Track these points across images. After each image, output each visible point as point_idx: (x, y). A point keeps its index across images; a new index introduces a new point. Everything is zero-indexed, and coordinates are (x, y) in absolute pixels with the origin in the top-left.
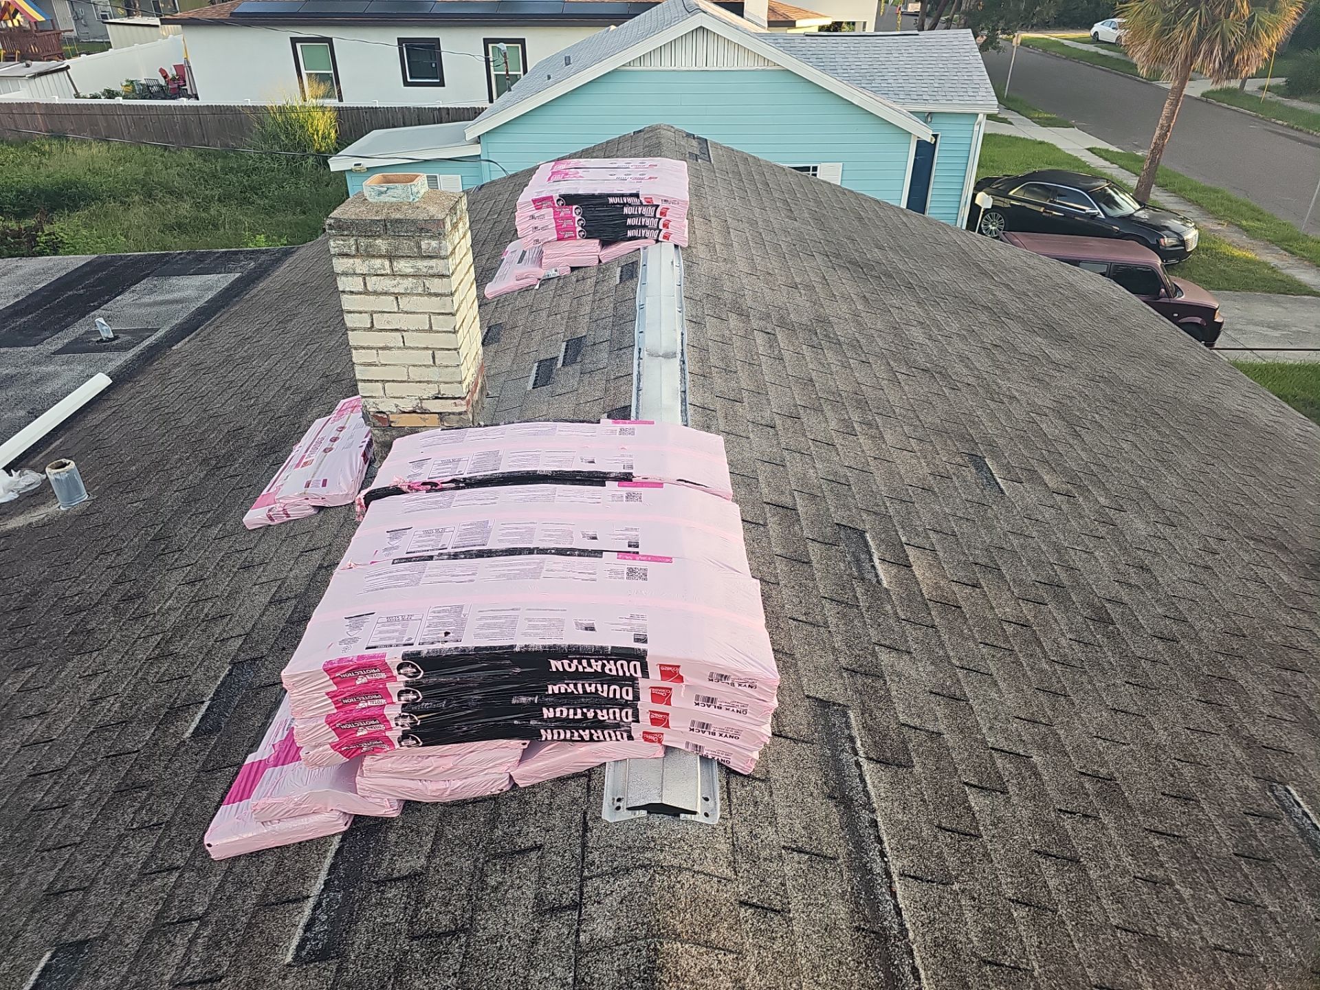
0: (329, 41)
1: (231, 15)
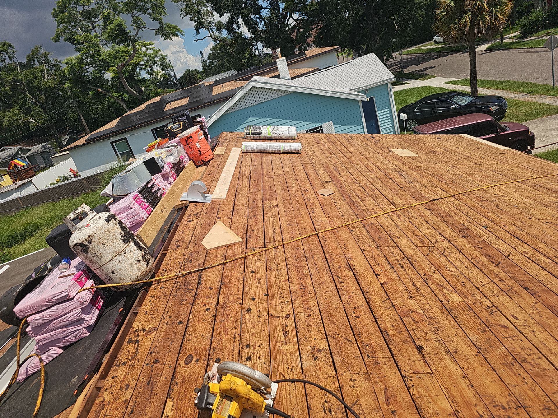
0: (125, 139)
1: (86, 141)
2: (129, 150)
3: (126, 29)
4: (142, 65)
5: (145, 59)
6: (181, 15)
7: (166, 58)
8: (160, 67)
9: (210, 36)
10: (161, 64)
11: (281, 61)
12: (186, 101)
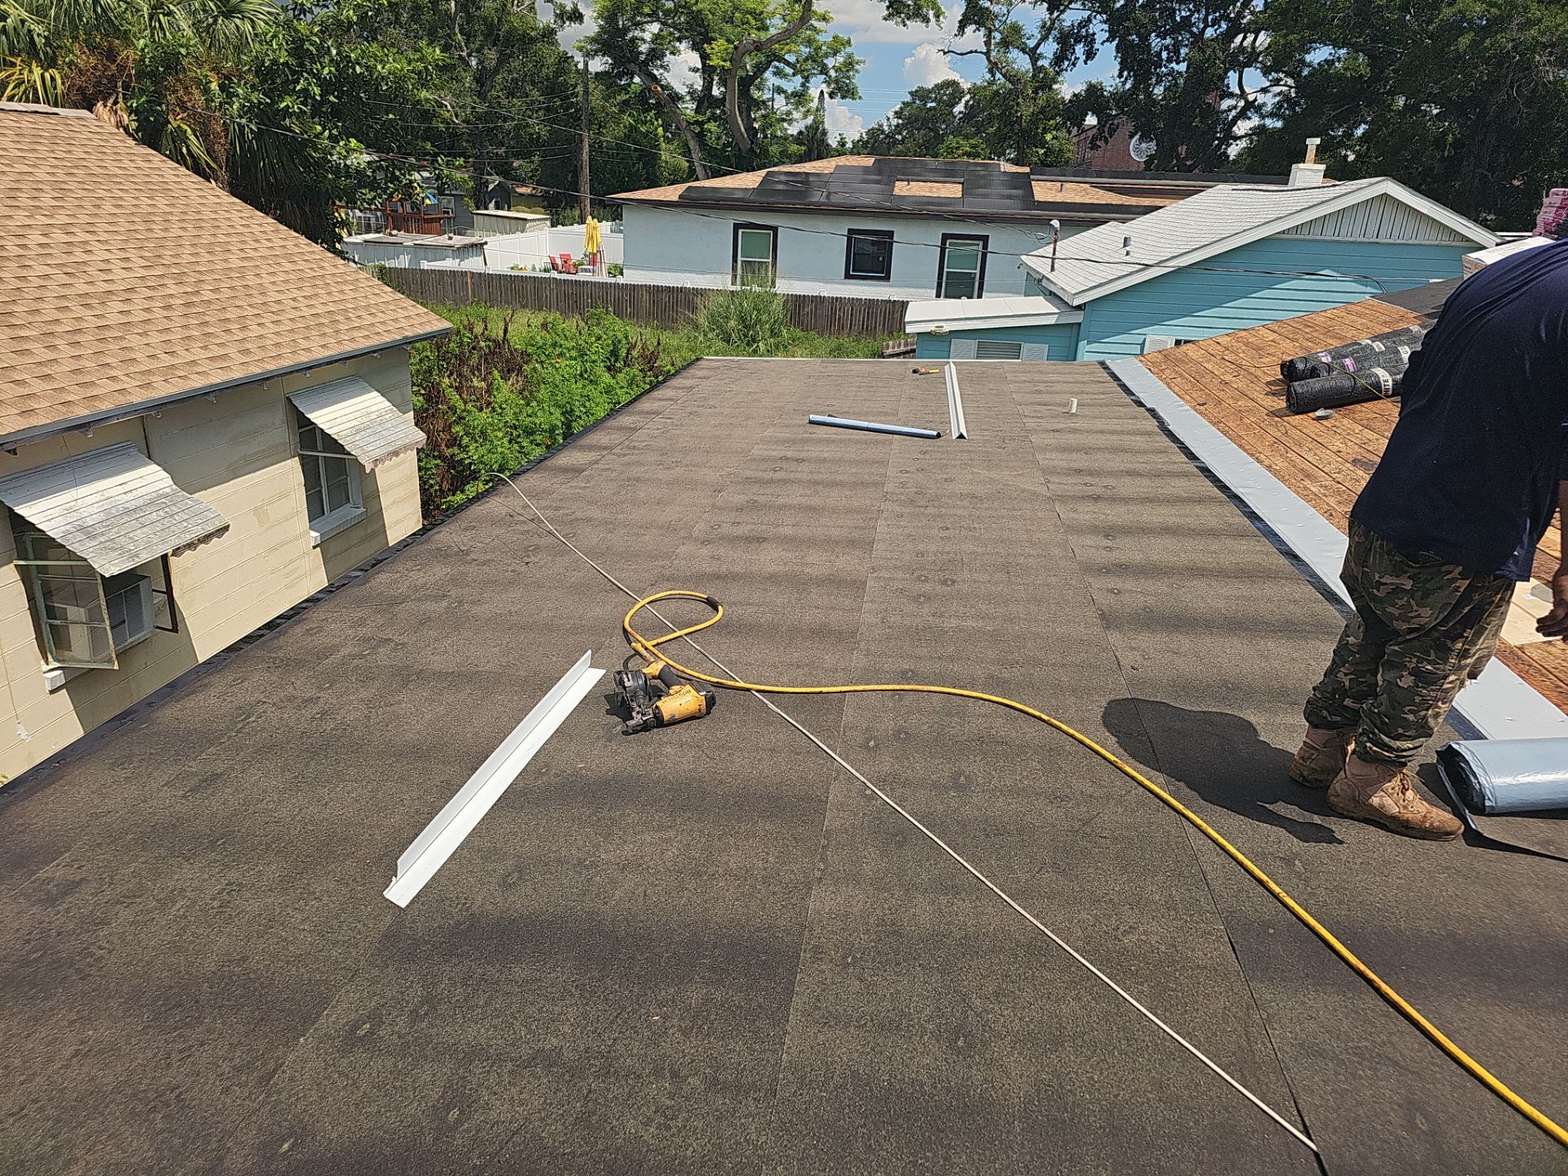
0: (775, 229)
1: (680, 197)
2: (770, 260)
4: (788, 63)
5: (805, 50)
7: (857, 67)
8: (829, 85)
9: (987, 54)
10: (837, 81)
11: (1308, 172)
12: (953, 190)
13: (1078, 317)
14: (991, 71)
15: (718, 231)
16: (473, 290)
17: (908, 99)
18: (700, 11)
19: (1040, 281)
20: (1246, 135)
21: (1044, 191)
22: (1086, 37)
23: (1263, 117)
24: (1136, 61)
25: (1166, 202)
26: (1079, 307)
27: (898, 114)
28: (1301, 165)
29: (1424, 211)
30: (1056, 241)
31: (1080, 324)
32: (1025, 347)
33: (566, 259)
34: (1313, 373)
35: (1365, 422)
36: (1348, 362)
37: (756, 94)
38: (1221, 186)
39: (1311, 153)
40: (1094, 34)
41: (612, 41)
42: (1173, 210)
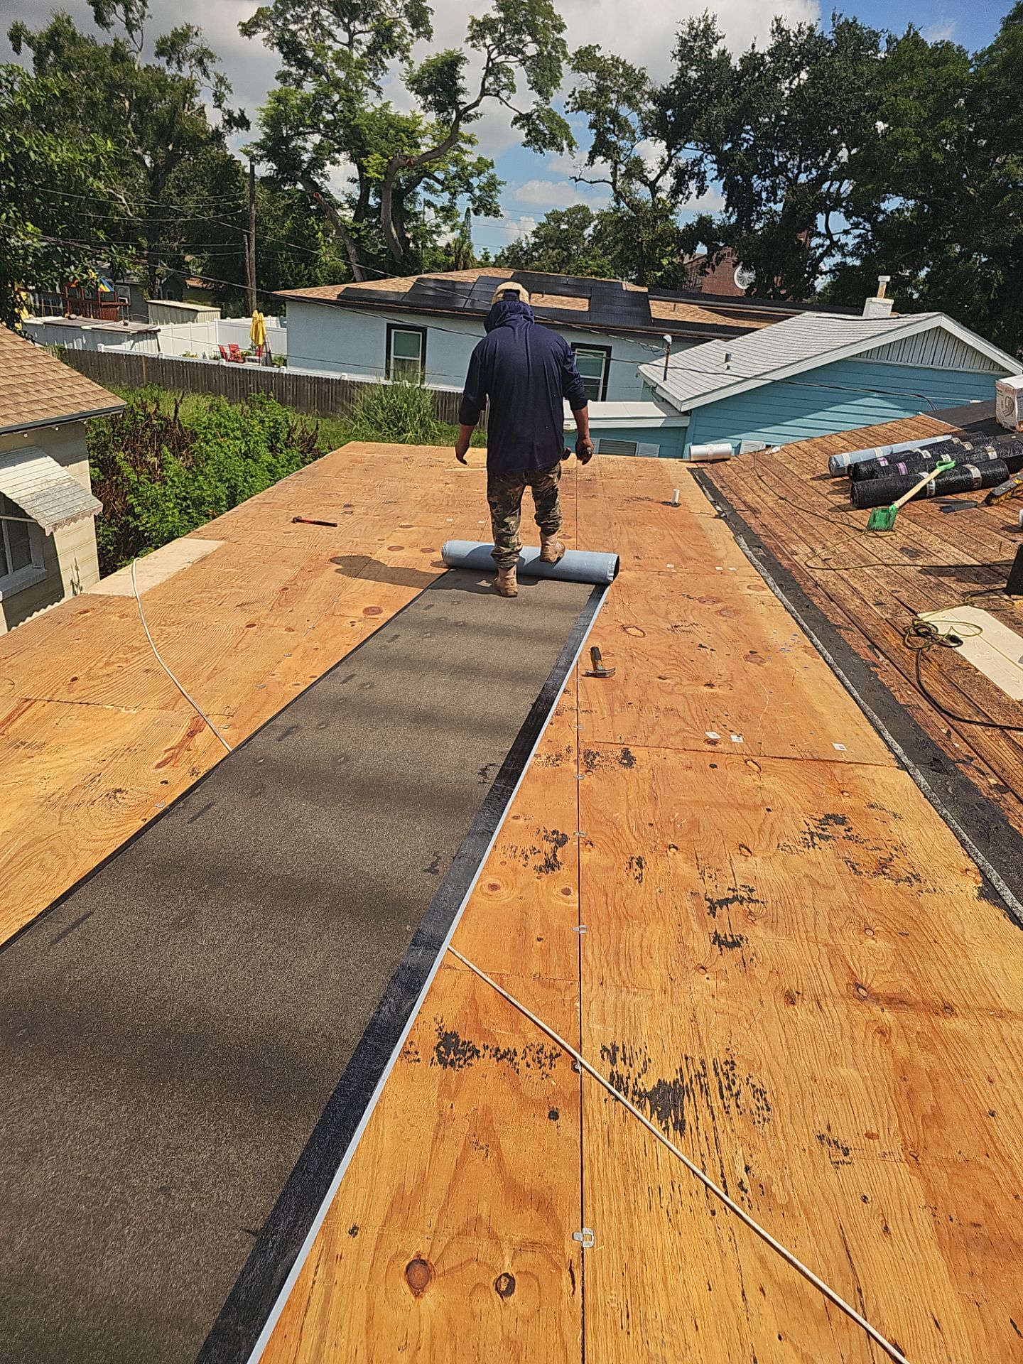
0: (424, 330)
1: (339, 296)
2: (420, 359)
3: (460, 82)
4: (437, 180)
5: (453, 169)
6: (568, 104)
7: (499, 188)
8: (474, 203)
9: (614, 184)
10: (480, 199)
11: (879, 305)
12: (581, 305)
13: (685, 422)
14: (616, 200)
15: (374, 330)
16: (147, 375)
17: (544, 220)
18: (357, 126)
19: (654, 388)
20: (830, 271)
21: (660, 309)
22: (699, 173)
23: (844, 255)
24: (740, 197)
25: (763, 325)
26: (686, 413)
27: (535, 234)
28: (874, 299)
29: (971, 343)
30: (668, 354)
31: (686, 428)
32: (640, 445)
33: (234, 349)
34: (872, 474)
35: (912, 517)
36: (901, 466)
37: (409, 207)
38: (808, 313)
39: (882, 288)
40: (705, 172)
41: (276, 148)
42: (767, 334)
